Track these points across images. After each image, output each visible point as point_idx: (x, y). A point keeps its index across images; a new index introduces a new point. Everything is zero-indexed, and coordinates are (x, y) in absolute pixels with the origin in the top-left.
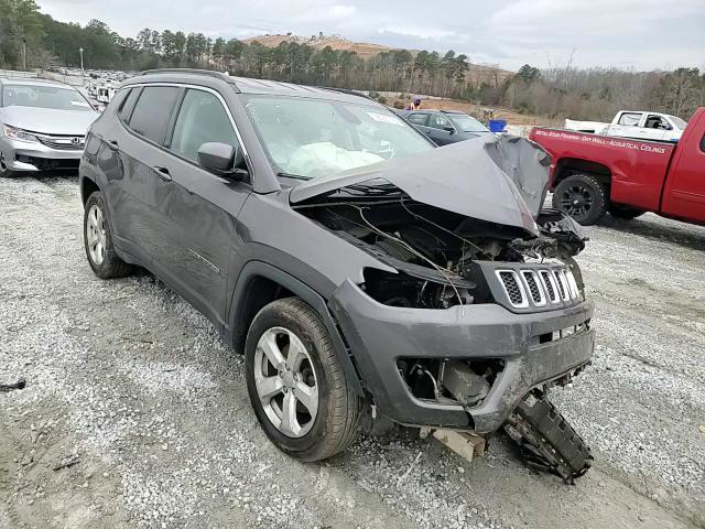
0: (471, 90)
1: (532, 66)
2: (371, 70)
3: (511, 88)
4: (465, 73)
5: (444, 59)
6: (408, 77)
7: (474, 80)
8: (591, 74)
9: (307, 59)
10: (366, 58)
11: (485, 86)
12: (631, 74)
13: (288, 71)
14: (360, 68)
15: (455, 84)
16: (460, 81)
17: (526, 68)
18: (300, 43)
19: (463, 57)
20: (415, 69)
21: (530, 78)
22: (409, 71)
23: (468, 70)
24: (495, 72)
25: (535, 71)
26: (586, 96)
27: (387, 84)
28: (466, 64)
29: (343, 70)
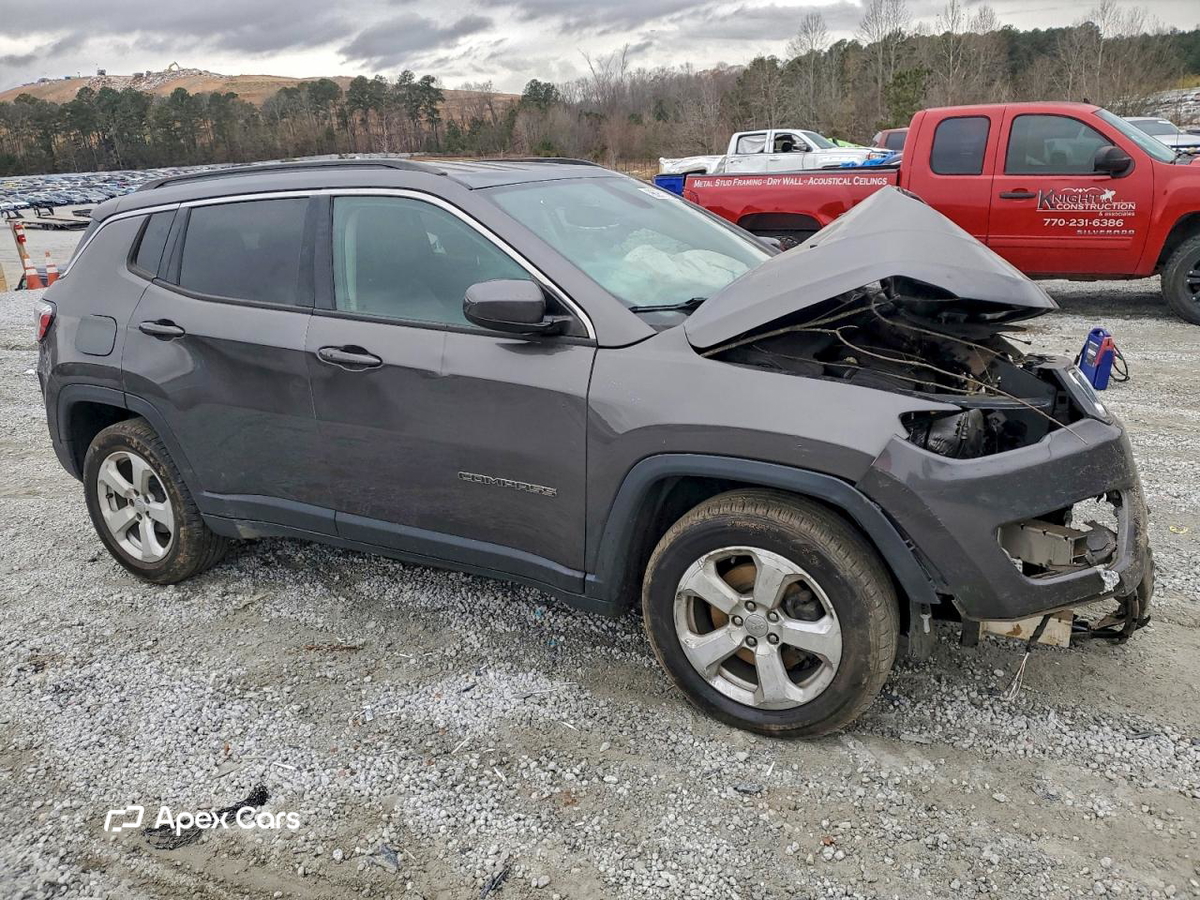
0: (454, 132)
1: (542, 80)
2: (272, 120)
3: (521, 122)
4: (439, 106)
5: (398, 87)
6: (345, 124)
7: (457, 117)
8: (633, 83)
9: (142, 116)
10: (257, 102)
11: (477, 123)
12: (688, 77)
13: (108, 144)
14: (252, 121)
15: (426, 127)
16: (434, 120)
17: (535, 86)
18: (119, 88)
19: (428, 79)
20: (352, 112)
21: (545, 100)
22: (341, 115)
23: (443, 100)
24: (486, 98)
25: (549, 88)
26: (636, 118)
27: (308, 143)
28: (437, 91)
29: (219, 128)
